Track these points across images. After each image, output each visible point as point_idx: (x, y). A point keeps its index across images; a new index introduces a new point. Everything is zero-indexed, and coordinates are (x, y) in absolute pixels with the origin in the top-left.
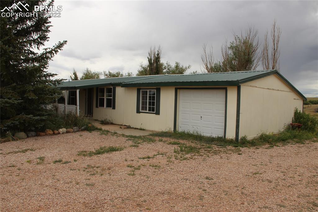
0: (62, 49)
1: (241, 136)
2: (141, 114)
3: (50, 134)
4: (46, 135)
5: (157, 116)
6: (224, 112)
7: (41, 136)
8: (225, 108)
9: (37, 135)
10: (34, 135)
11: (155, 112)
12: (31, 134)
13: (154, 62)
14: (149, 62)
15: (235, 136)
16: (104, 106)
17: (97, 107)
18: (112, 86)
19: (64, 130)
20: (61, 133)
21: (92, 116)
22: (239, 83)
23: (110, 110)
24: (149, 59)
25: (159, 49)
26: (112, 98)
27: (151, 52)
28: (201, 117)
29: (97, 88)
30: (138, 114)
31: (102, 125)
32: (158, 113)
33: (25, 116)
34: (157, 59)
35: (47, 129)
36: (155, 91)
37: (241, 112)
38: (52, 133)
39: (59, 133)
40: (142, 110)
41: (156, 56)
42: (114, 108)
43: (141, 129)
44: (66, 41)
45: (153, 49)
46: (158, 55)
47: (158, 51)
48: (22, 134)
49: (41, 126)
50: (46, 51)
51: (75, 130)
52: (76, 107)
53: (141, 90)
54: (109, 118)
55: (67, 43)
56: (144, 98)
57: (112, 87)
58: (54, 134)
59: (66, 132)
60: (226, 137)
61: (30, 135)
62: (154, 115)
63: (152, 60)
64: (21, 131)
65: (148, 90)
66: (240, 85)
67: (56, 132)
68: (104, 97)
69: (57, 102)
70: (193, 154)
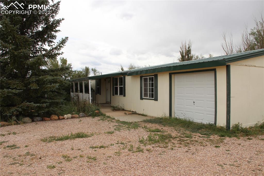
0: (65, 44)
1: (232, 123)
2: (144, 100)
3: (55, 119)
4: (51, 120)
5: (156, 102)
6: (214, 96)
7: (46, 121)
8: (215, 91)
9: (43, 120)
10: (39, 120)
11: (154, 98)
12: (37, 119)
13: (185, 55)
14: (181, 55)
15: (225, 124)
16: (117, 94)
17: (113, 95)
18: (123, 75)
19: (70, 115)
20: (66, 118)
21: (111, 103)
22: (226, 62)
23: (122, 97)
24: (181, 52)
25: (189, 43)
26: (123, 86)
27: (182, 46)
28: (194, 102)
29: (113, 78)
30: (142, 101)
31: (112, 111)
32: (156, 99)
33: (28, 103)
34: (189, 52)
35: (52, 115)
36: (153, 77)
37: (231, 95)
38: (58, 118)
39: (64, 119)
40: (145, 96)
41: (188, 50)
42: (125, 96)
43: (143, 115)
44: (67, 38)
45: (184, 43)
46: (189, 48)
47: (189, 45)
48: (27, 119)
49: (43, 112)
50: (52, 47)
51: (81, 116)
52: (89, 95)
53: (143, 78)
54: (120, 105)
55: (68, 39)
56: (146, 85)
57: (123, 77)
58: (59, 119)
59: (72, 117)
60: (217, 125)
61: (35, 120)
62: (154, 101)
63: (184, 54)
64: (26, 116)
65: (148, 77)
66: (230, 65)
67: (61, 117)
68: (118, 86)
69: (79, 91)
70: (157, 145)
